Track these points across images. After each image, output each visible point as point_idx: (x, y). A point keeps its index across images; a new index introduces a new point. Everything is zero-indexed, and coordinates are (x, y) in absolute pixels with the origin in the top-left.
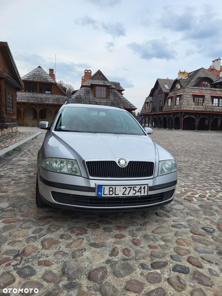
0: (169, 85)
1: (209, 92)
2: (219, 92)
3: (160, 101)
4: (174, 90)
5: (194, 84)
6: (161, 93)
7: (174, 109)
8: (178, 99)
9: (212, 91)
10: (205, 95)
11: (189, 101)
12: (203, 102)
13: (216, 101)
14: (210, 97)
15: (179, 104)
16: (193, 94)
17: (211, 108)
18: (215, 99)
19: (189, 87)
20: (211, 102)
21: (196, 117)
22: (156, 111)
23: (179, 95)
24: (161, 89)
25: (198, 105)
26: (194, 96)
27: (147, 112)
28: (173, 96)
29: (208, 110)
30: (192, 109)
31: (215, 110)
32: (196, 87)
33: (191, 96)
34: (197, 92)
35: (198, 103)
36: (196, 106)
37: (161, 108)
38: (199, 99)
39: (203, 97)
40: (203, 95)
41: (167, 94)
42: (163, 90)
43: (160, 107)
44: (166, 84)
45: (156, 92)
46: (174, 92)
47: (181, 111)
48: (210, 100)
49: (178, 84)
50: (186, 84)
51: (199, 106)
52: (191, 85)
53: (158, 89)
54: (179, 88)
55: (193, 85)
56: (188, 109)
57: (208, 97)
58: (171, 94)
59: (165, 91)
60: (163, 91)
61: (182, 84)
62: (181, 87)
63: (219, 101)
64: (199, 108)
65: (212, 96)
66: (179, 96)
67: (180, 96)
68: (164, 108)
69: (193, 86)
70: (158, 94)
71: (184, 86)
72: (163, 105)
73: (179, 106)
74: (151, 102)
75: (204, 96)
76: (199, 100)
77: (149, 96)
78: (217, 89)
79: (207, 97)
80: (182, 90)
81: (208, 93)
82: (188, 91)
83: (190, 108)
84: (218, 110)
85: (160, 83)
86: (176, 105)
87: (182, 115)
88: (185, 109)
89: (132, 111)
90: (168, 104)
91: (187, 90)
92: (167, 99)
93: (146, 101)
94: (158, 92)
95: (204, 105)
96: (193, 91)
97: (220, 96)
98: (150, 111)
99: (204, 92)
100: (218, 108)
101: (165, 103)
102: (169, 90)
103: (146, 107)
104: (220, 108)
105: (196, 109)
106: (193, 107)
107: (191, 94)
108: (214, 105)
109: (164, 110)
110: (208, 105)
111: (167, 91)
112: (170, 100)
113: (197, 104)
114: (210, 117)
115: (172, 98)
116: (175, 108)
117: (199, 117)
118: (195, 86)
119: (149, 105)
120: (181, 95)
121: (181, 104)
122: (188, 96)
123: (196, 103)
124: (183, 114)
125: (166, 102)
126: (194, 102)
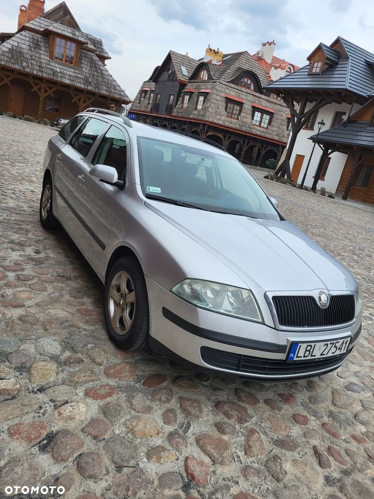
0: (188, 68)
1: (250, 98)
2: (264, 102)
3: (170, 95)
4: (196, 81)
5: (231, 79)
6: (173, 80)
7: (192, 116)
8: (201, 99)
9: (255, 98)
10: (244, 102)
11: (218, 107)
12: (240, 114)
13: (258, 115)
14: (250, 108)
15: (202, 109)
16: (227, 96)
17: (249, 128)
18: (256, 113)
19: (222, 82)
20: (250, 117)
21: (225, 136)
22: (159, 111)
23: (205, 92)
24: (174, 73)
25: (231, 117)
26: (228, 100)
27: (143, 109)
28: (193, 91)
29: (244, 129)
30: (221, 122)
31: (254, 131)
32: (232, 85)
33: (223, 99)
34: (233, 94)
35: (232, 113)
36: (227, 119)
37: (170, 109)
38: (234, 107)
39: (241, 104)
40: (241, 101)
41: (183, 85)
42: (178, 75)
43: (167, 105)
44: (183, 65)
45: (165, 76)
46: (197, 84)
47: (203, 122)
48: (250, 112)
49: (205, 72)
50: (218, 74)
51: (233, 120)
52: (225, 79)
53: (168, 71)
54: (206, 79)
55: (229, 80)
56: (216, 121)
57: (247, 107)
58: (190, 87)
59: (181, 79)
60: (177, 77)
61: (212, 73)
62: (210, 77)
63: (262, 118)
64: (231, 123)
65: (253, 107)
66: (204, 94)
67: (206, 95)
68: (175, 110)
69: (228, 82)
70: (168, 80)
71: (215, 78)
72: (174, 104)
73: (202, 113)
74: (152, 91)
75: (243, 103)
76: (233, 109)
77: (151, 79)
78: (263, 96)
79: (246, 106)
80: (209, 85)
81: (248, 100)
82: (219, 89)
83: (219, 120)
84: (258, 133)
85: (174, 61)
86: (196, 109)
87: (204, 130)
88: (211, 120)
89: (123, 105)
90: (183, 103)
91: (218, 87)
92: (182, 95)
93: (143, 87)
94: (167, 76)
95: (239, 119)
96: (228, 91)
97: (264, 109)
98: (149, 110)
99: (243, 97)
100: (259, 128)
101: (177, 101)
102: (187, 78)
103: (142, 99)
104: (261, 129)
105: (227, 124)
106: (223, 118)
107: (224, 95)
108: (254, 122)
109: (174, 114)
110: (245, 120)
111: (184, 80)
112: (187, 97)
113: (230, 115)
114: (244, 142)
115: (191, 94)
116: (194, 115)
117: (229, 138)
118: (232, 82)
119: (148, 96)
120: (208, 93)
121: (205, 109)
122: (219, 98)
123: (229, 113)
124: (206, 129)
125: (181, 99)
126: (226, 111)
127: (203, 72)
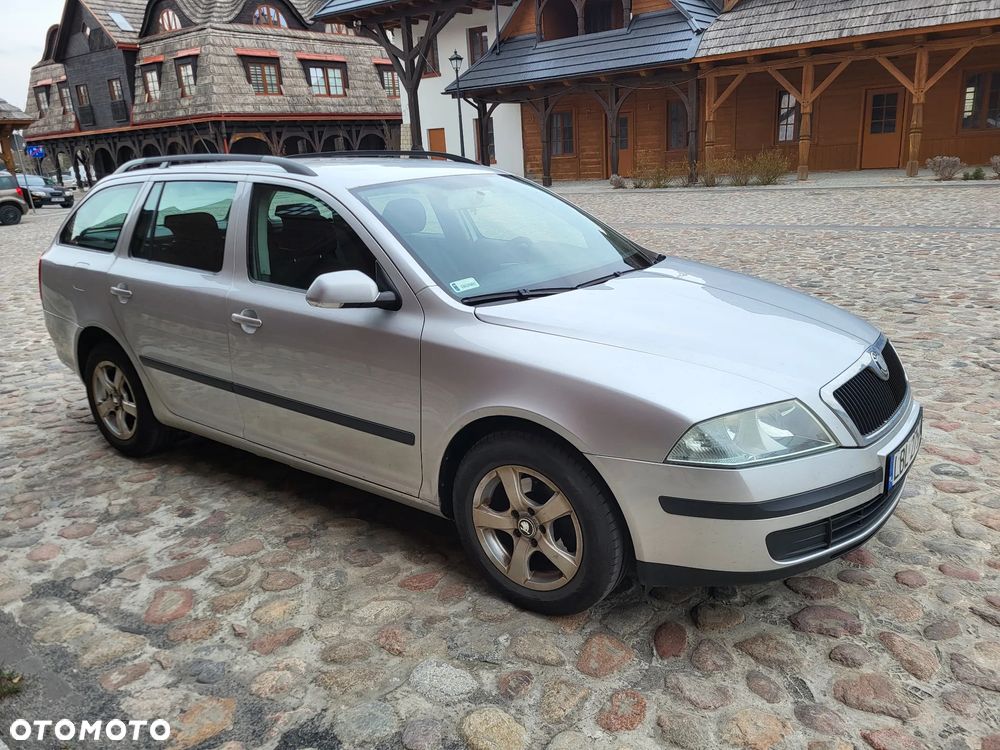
0: (127, 15)
1: (288, 44)
2: (318, 44)
3: (110, 81)
4: (157, 37)
5: (233, 16)
6: (103, 48)
7: (181, 113)
8: (187, 71)
9: (298, 41)
10: (279, 54)
11: (232, 81)
12: (280, 82)
13: (316, 73)
14: (297, 65)
15: (199, 91)
16: (241, 52)
17: (311, 104)
18: (312, 71)
19: (217, 25)
20: (303, 82)
21: (268, 135)
22: (100, 121)
23: (189, 56)
24: (98, 32)
25: (266, 93)
26: (246, 60)
27: (57, 128)
28: (161, 59)
29: (301, 109)
30: (249, 109)
31: (323, 109)
32: (242, 27)
33: (235, 61)
34: (250, 44)
35: (265, 85)
36: (259, 98)
37: (122, 111)
38: (263, 71)
39: (274, 61)
40: (273, 54)
41: (131, 53)
42: (112, 34)
43: (114, 106)
44: (113, 11)
45: (79, 44)
46: (161, 43)
47: (213, 119)
48: (299, 72)
49: (171, 13)
50: (201, 11)
51: (271, 97)
52: (220, 17)
53: (84, 30)
54: (179, 26)
55: (230, 18)
56: (238, 109)
57: (290, 63)
58: (149, 53)
59: (120, 40)
60: (109, 39)
61: (187, 13)
62: (186, 22)
63: (326, 77)
64: (271, 104)
65: (301, 61)
66: (190, 60)
67: (193, 60)
68: (136, 110)
69: (230, 22)
70: (92, 50)
71: (198, 21)
72: (128, 97)
73: (202, 100)
74: (62, 84)
75: (278, 59)
76: (263, 75)
77: (47, 57)
78: (312, 35)
79: (287, 62)
80: (192, 38)
81: (287, 50)
82: (218, 41)
83: (243, 104)
84: (332, 110)
85: (88, 6)
86: (183, 95)
87: (221, 134)
88: (227, 111)
89: (15, 132)
90: (147, 90)
91: (213, 37)
92: (138, 73)
93: (33, 80)
94: (85, 42)
95: (284, 93)
96: (237, 42)
97: (324, 58)
98: (73, 126)
99: (274, 45)
100: (328, 99)
101: (133, 89)
102: (134, 36)
103: (44, 106)
104: (335, 100)
105: (263, 109)
106: (251, 99)
107: (232, 52)
108: (315, 90)
109: (137, 119)
110: (296, 91)
111: (129, 41)
112: (152, 76)
113: (263, 89)
114: (311, 134)
115: (158, 66)
116: (185, 109)
117: (279, 135)
118: (238, 20)
119: (56, 97)
120: (197, 56)
121: (206, 92)
122: (224, 60)
123: (257, 85)
124: (224, 131)
125: (138, 82)
126: (249, 81)
127: (165, 15)
